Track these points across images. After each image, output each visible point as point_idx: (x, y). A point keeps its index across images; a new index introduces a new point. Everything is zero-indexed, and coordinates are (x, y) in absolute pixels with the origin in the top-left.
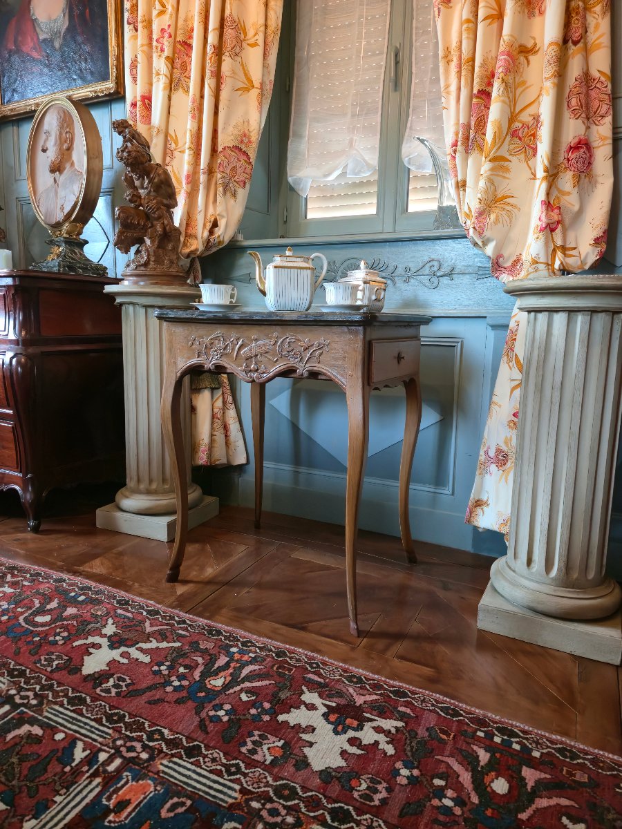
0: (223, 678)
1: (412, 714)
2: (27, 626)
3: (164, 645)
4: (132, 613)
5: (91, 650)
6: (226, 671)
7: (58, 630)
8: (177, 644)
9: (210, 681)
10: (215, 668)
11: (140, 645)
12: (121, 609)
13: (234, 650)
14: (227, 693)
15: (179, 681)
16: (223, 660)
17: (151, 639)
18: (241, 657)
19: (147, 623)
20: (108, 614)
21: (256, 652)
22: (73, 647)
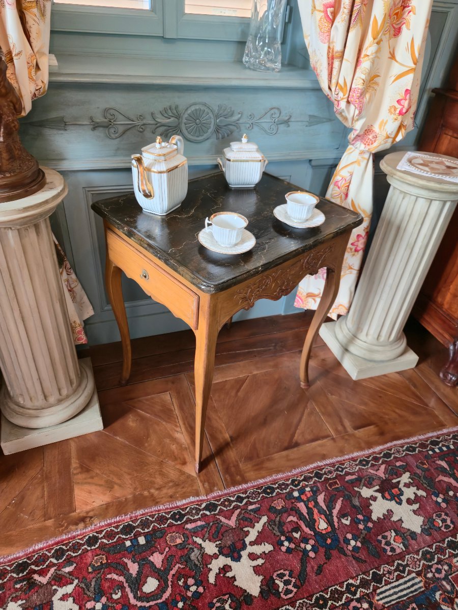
0: (320, 519)
1: (404, 464)
2: (152, 603)
3: (259, 526)
4: (199, 519)
5: (229, 574)
6: (315, 513)
7: (181, 583)
8: (264, 519)
9: (319, 529)
10: (307, 517)
11: (248, 540)
12: (186, 522)
13: (296, 494)
14: (336, 527)
15: (307, 544)
16: (302, 506)
17: (246, 529)
18: (306, 495)
19: (223, 519)
20: (186, 537)
21: (307, 486)
22: (215, 585)
